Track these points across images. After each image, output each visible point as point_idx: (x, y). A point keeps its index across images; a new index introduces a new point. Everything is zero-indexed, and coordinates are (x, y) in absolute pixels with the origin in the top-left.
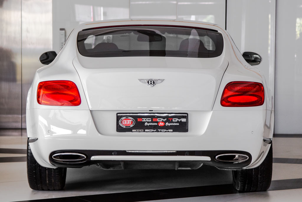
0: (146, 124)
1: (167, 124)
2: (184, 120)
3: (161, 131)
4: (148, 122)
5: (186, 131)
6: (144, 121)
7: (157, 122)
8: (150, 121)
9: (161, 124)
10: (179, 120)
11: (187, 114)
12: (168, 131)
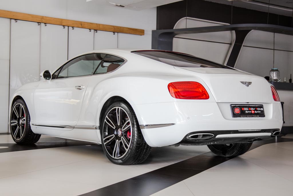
0: (246, 112)
1: (256, 112)
2: (262, 109)
3: (254, 117)
4: (247, 111)
5: (264, 116)
6: (245, 110)
7: (251, 111)
8: (248, 110)
9: (253, 112)
10: (260, 109)
11: (262, 105)
12: (257, 117)
